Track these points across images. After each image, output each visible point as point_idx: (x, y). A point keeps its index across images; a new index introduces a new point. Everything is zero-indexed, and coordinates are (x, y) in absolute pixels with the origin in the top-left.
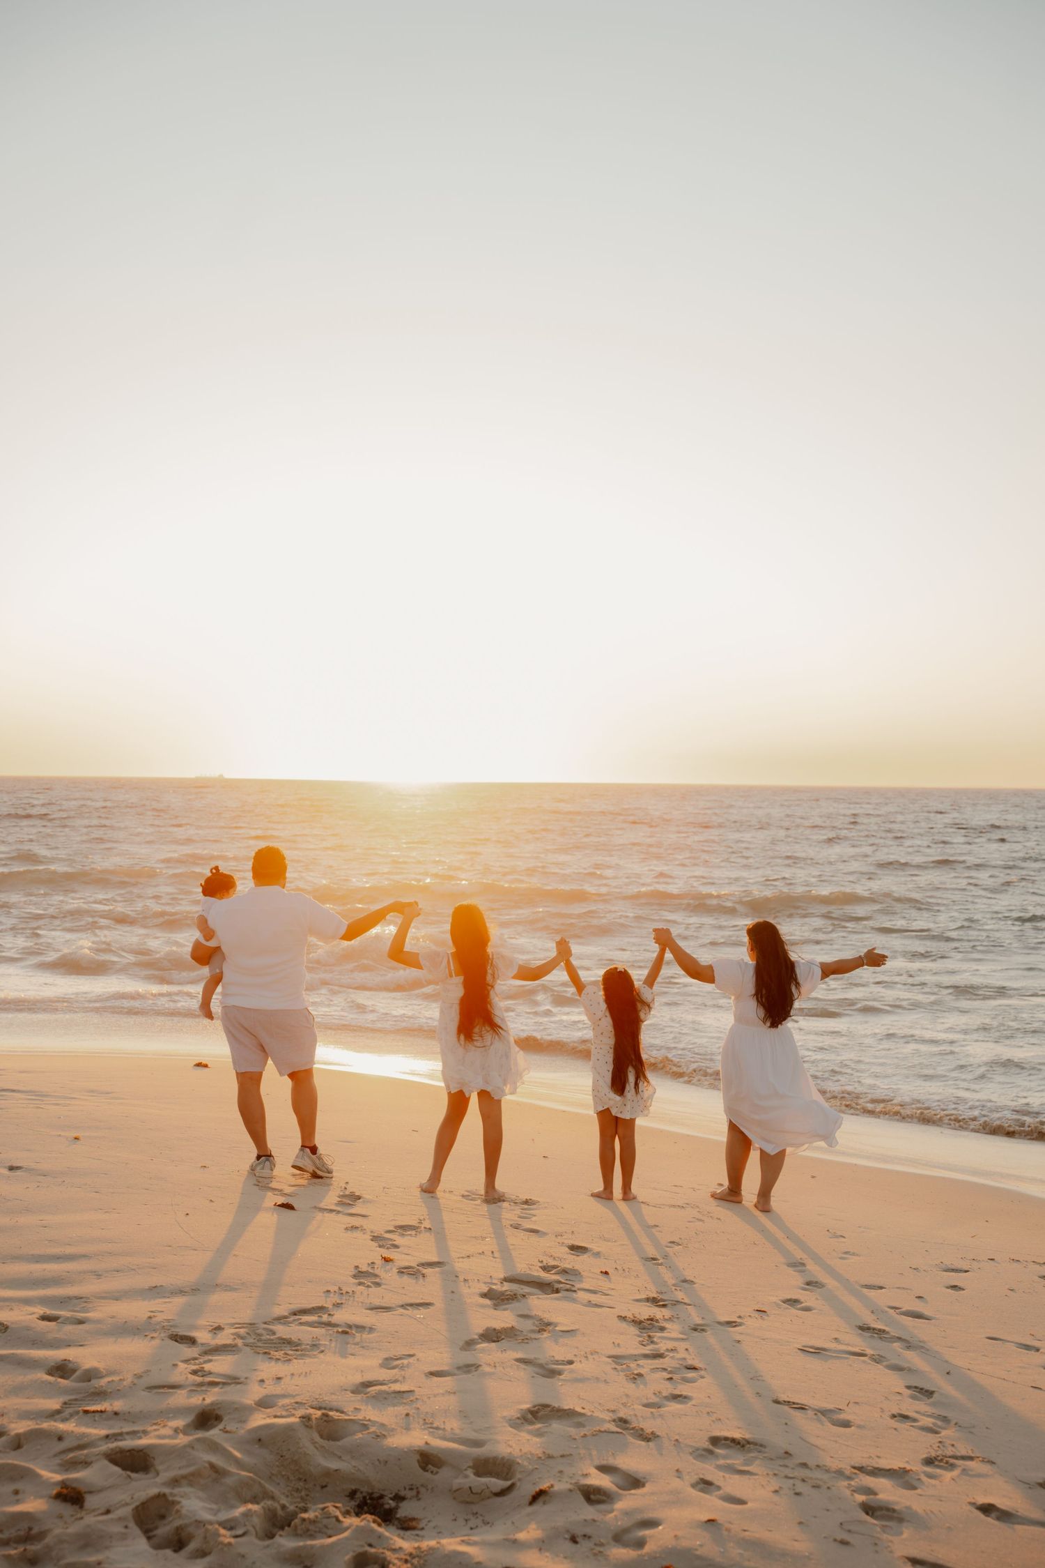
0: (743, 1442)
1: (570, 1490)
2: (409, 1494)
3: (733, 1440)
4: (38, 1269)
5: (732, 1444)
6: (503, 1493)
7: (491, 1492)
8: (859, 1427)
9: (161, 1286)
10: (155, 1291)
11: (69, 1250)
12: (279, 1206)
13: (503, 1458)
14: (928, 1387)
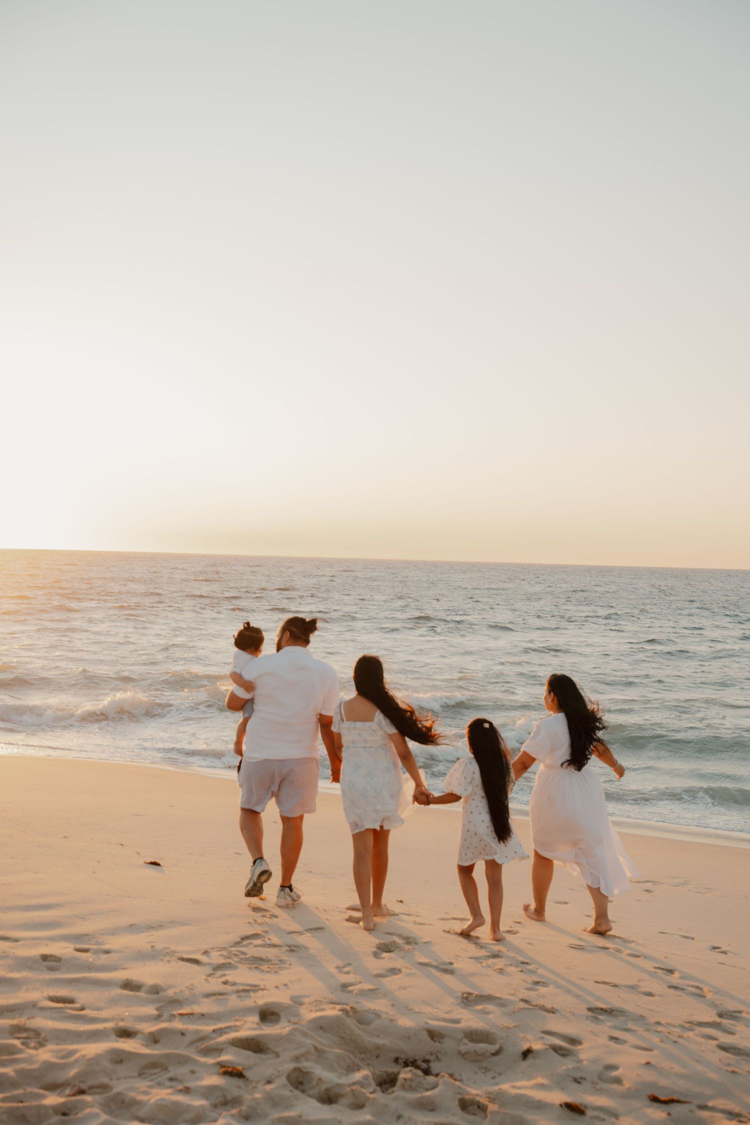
0: (609, 1011)
1: (546, 1049)
2: (432, 1058)
3: (602, 1009)
4: (37, 915)
5: (601, 1012)
6: (496, 1053)
7: (490, 1053)
8: (660, 996)
9: (135, 924)
10: (133, 928)
11: (43, 901)
12: (148, 863)
13: (481, 1030)
14: (670, 968)
